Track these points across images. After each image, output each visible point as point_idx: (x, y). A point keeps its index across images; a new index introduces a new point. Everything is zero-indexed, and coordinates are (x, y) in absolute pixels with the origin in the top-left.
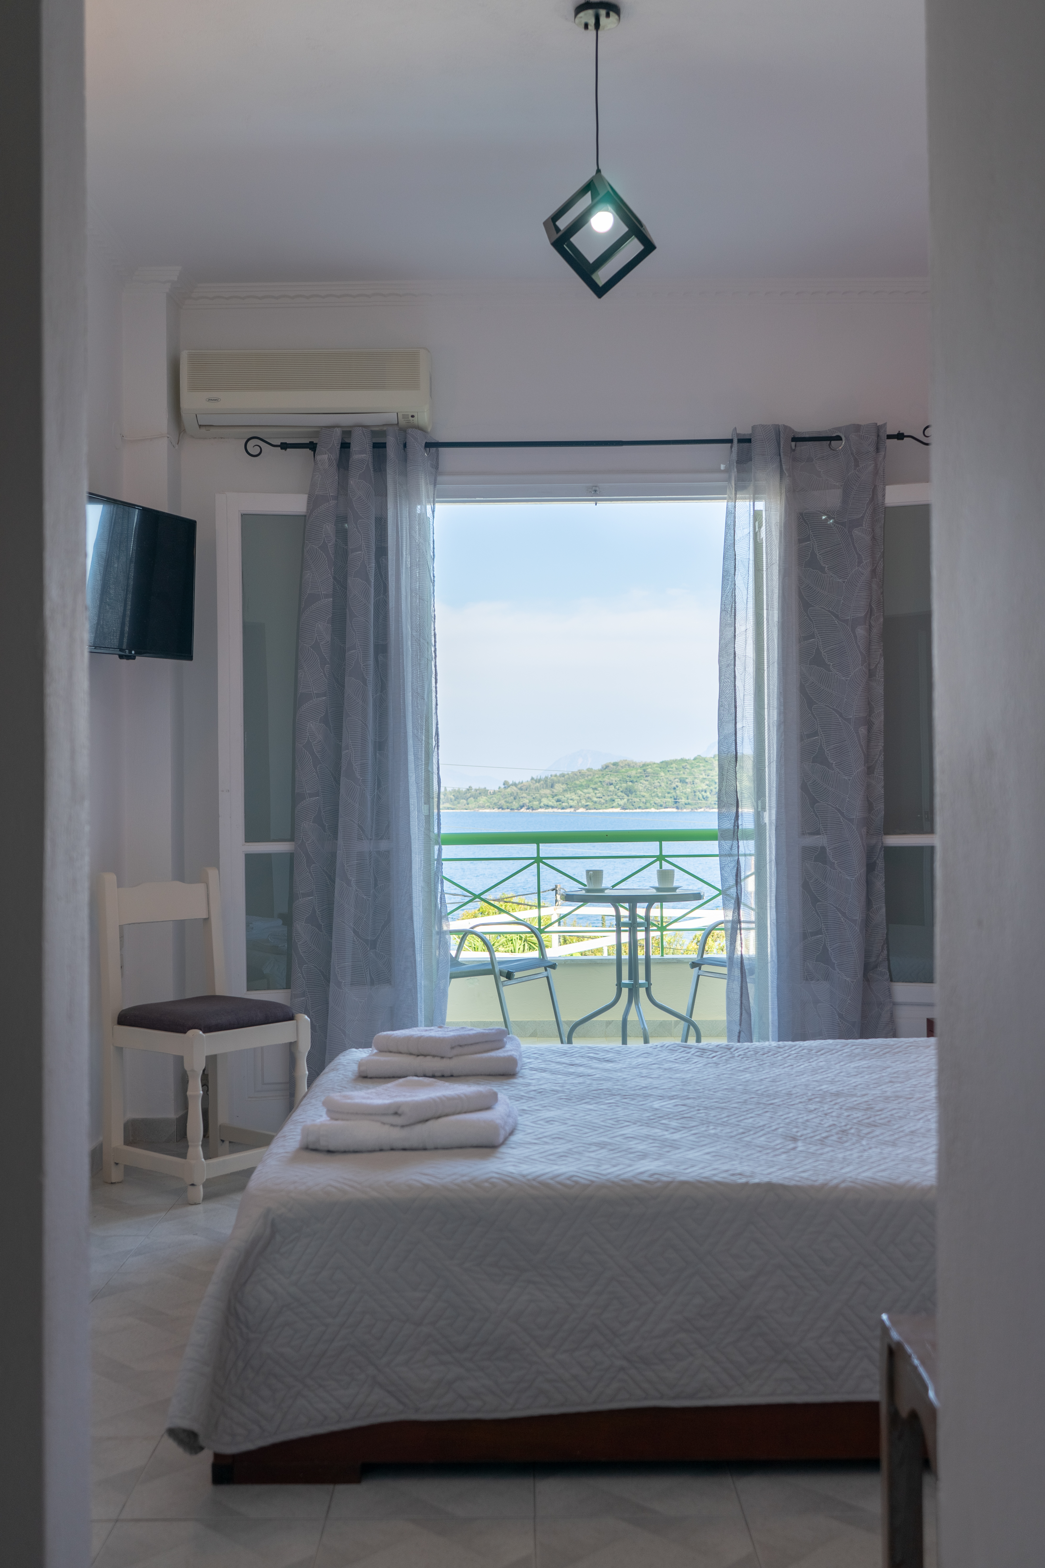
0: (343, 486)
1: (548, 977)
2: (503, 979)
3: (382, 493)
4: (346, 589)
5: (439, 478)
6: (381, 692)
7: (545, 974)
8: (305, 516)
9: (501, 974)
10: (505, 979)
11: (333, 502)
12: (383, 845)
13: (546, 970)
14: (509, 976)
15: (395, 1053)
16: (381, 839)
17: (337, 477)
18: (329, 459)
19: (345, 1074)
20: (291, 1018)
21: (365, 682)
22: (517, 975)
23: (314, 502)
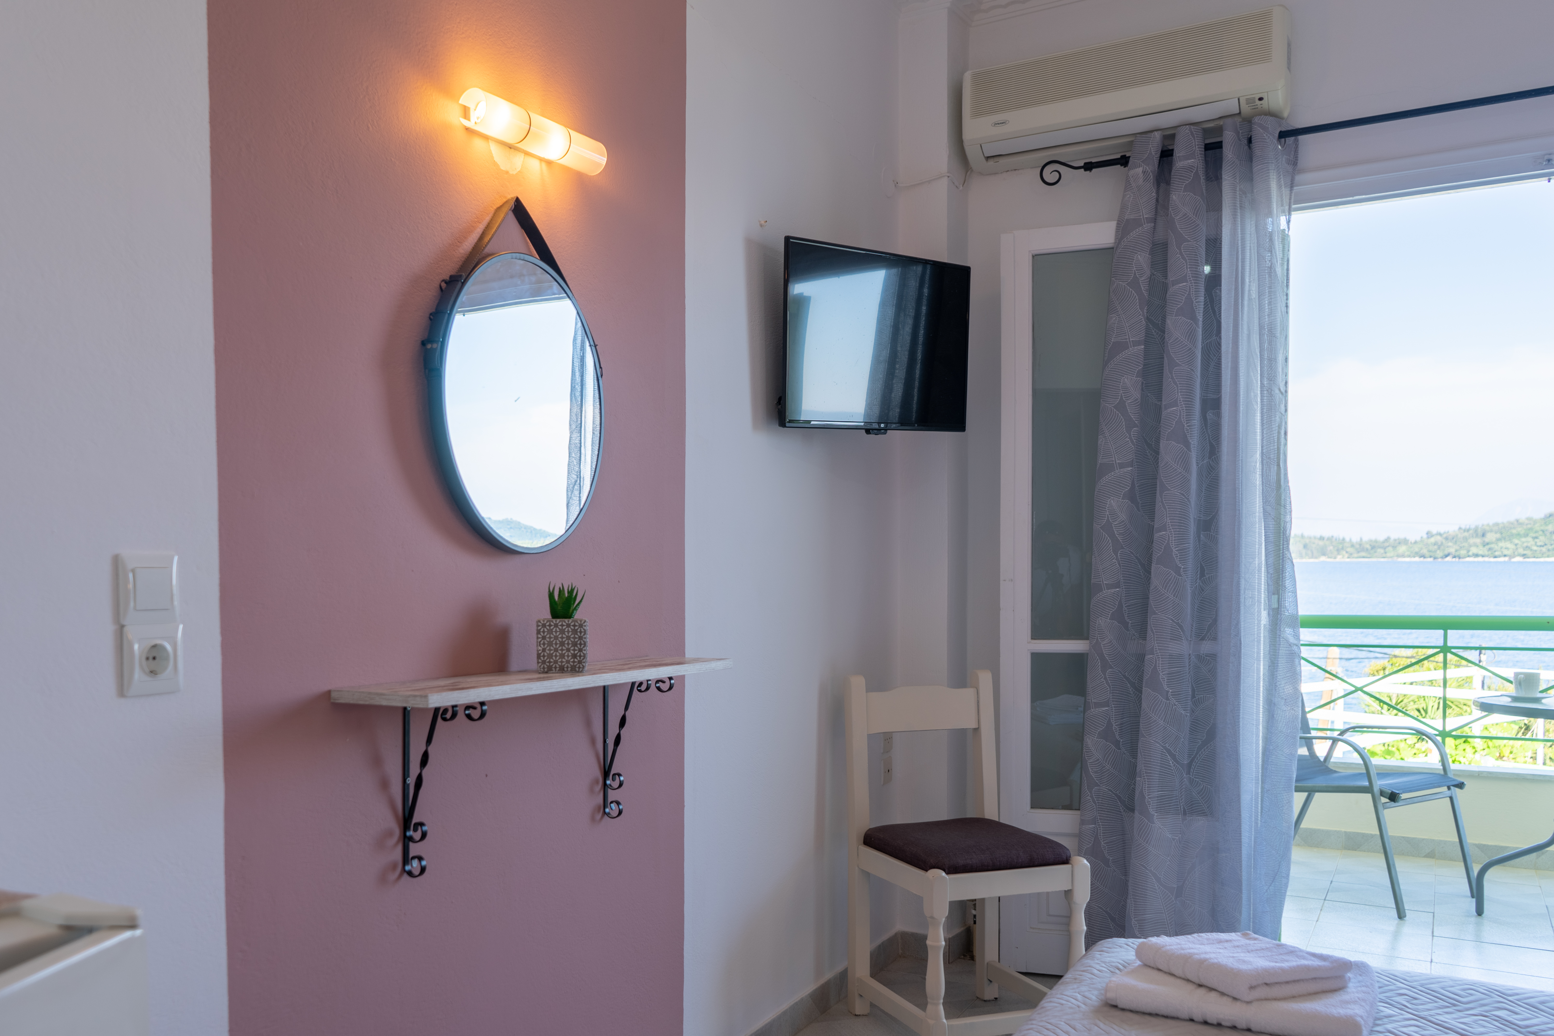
0: (1161, 204)
1: (1451, 798)
2: (1384, 800)
3: (1214, 206)
4: (1164, 332)
5: (1299, 178)
6: (1210, 458)
7: (1448, 793)
8: (1113, 248)
9: (1382, 793)
10: (1388, 800)
11: (1148, 226)
12: (1206, 647)
13: (1449, 788)
14: (1393, 797)
15: (1166, 973)
16: (1203, 639)
17: (1154, 194)
18: (1144, 172)
19: (1087, 994)
20: (1066, 861)
21: (1187, 445)
22: (1404, 796)
23: (1124, 228)
